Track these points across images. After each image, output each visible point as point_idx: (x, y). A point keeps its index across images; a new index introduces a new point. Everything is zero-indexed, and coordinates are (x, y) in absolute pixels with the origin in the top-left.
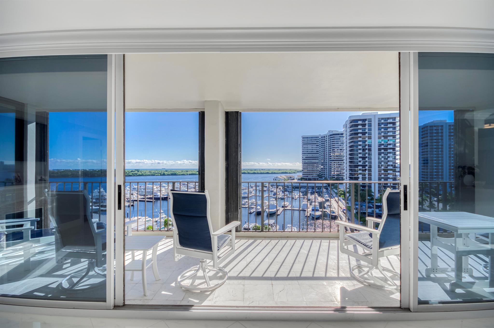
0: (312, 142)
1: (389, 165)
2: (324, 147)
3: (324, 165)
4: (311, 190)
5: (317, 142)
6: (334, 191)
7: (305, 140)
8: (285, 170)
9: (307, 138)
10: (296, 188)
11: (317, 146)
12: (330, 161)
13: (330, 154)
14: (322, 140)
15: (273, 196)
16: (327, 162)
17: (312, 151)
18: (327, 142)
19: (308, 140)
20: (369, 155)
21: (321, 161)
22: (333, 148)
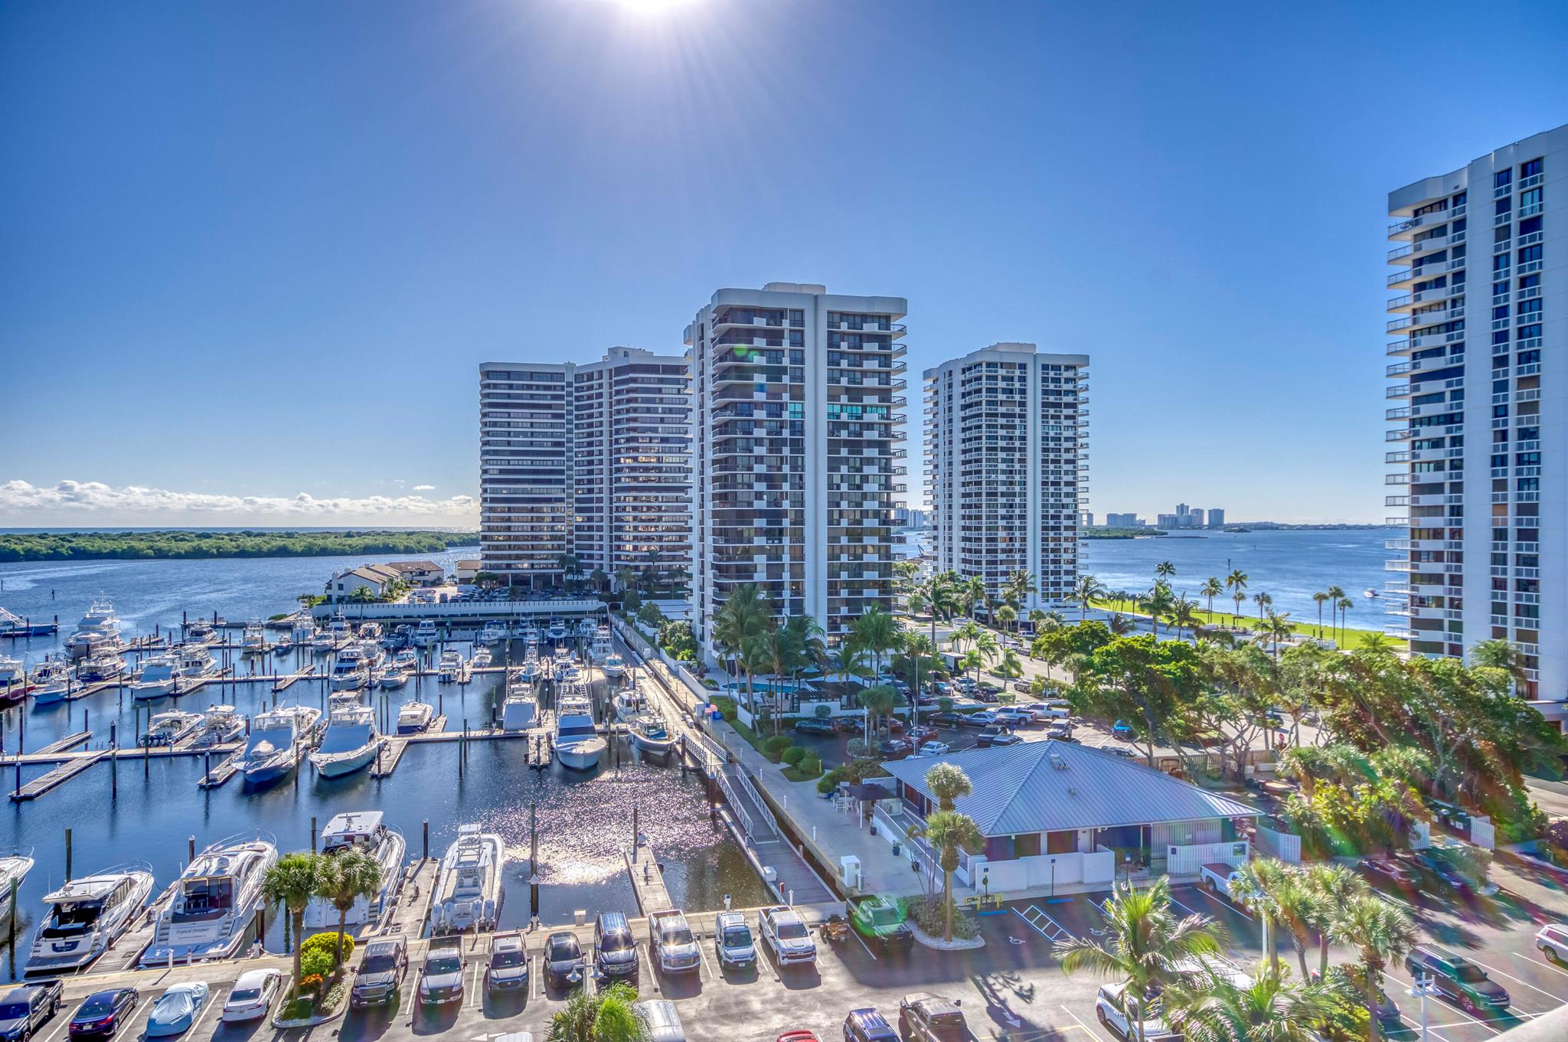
0: (532, 397)
1: (865, 514)
2: (590, 425)
3: (590, 510)
4: (535, 630)
5: (554, 397)
6: (642, 634)
7: (495, 386)
8: (379, 534)
9: (508, 375)
10: (451, 626)
11: (555, 416)
12: (618, 490)
13: (618, 461)
14: (577, 389)
15: (337, 677)
16: (605, 495)
17: (532, 444)
18: (605, 400)
19: (511, 387)
20: (794, 468)
21: (577, 490)
22: (629, 430)
